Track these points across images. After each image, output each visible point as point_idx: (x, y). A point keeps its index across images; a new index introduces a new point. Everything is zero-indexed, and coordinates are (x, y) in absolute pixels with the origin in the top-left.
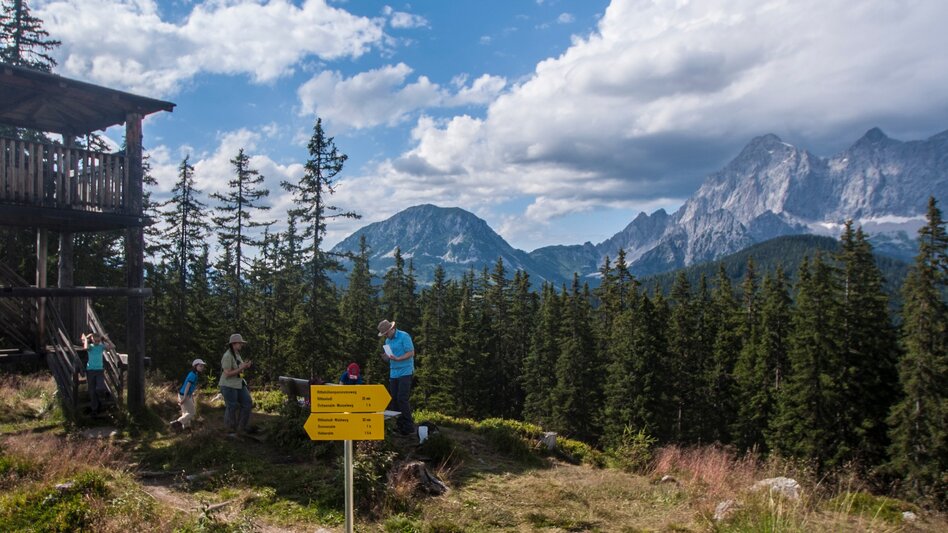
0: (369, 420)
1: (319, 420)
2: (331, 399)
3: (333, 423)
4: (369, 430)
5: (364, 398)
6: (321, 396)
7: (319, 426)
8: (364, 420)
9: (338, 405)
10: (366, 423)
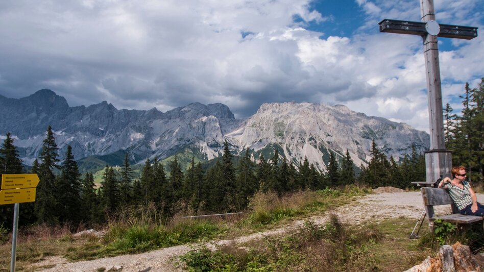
0: (29, 192)
1: (6, 193)
2: (12, 181)
3: (13, 194)
4: (28, 197)
5: (28, 181)
6: (7, 180)
7: (5, 197)
8: (27, 192)
9: (16, 185)
10: (28, 193)
